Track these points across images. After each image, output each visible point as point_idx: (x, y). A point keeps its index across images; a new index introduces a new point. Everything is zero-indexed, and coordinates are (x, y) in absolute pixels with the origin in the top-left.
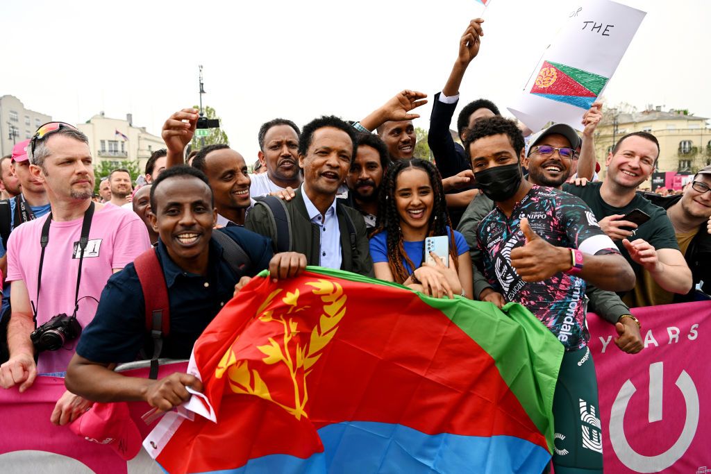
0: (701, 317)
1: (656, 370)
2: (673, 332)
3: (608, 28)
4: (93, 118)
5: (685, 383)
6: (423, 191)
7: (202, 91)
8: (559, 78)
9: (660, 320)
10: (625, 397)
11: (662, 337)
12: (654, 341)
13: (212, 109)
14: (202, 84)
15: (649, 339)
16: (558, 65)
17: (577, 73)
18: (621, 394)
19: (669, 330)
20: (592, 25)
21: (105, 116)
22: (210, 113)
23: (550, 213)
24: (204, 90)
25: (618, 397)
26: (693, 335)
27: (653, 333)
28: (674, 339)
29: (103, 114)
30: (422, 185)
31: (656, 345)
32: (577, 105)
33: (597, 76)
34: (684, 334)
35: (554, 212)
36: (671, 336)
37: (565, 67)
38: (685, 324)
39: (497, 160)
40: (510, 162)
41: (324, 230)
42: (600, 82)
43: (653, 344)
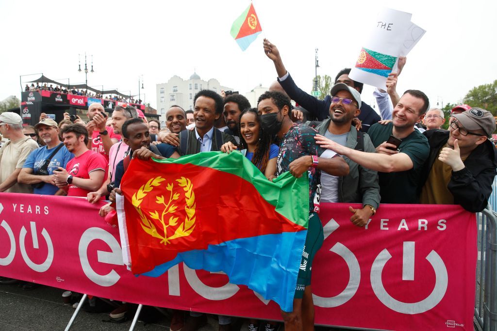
0: (447, 215)
1: (409, 247)
2: (422, 223)
3: (390, 25)
4: (255, 88)
5: (434, 259)
6: (251, 124)
7: (317, 66)
8: (367, 58)
9: (412, 213)
10: (383, 260)
11: (413, 225)
12: (406, 227)
13: (329, 77)
14: (318, 61)
15: (403, 225)
16: (367, 50)
17: (377, 55)
18: (379, 257)
19: (420, 221)
20: (381, 24)
21: (262, 86)
22: (328, 79)
23: (296, 138)
24: (319, 64)
25: (377, 259)
26: (442, 227)
27: (406, 222)
28: (423, 228)
29: (261, 85)
30: (250, 121)
31: (407, 229)
32: (381, 75)
33: (389, 56)
34: (433, 226)
35: (298, 138)
36: (420, 225)
37: (369, 51)
38: (433, 219)
39: (266, 112)
40: (272, 112)
41: (204, 145)
42: (392, 60)
43: (405, 229)
